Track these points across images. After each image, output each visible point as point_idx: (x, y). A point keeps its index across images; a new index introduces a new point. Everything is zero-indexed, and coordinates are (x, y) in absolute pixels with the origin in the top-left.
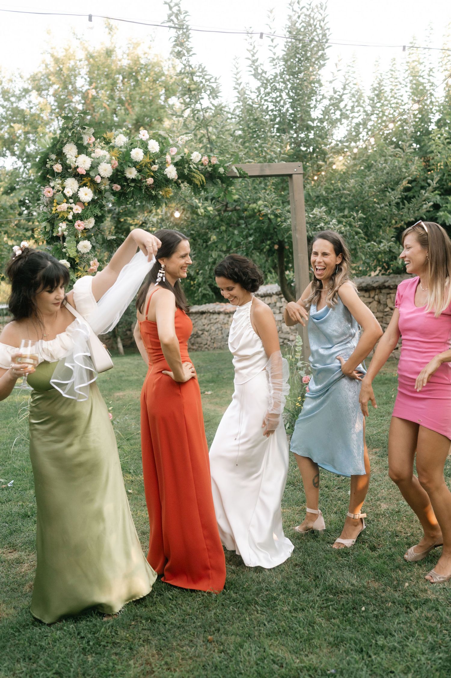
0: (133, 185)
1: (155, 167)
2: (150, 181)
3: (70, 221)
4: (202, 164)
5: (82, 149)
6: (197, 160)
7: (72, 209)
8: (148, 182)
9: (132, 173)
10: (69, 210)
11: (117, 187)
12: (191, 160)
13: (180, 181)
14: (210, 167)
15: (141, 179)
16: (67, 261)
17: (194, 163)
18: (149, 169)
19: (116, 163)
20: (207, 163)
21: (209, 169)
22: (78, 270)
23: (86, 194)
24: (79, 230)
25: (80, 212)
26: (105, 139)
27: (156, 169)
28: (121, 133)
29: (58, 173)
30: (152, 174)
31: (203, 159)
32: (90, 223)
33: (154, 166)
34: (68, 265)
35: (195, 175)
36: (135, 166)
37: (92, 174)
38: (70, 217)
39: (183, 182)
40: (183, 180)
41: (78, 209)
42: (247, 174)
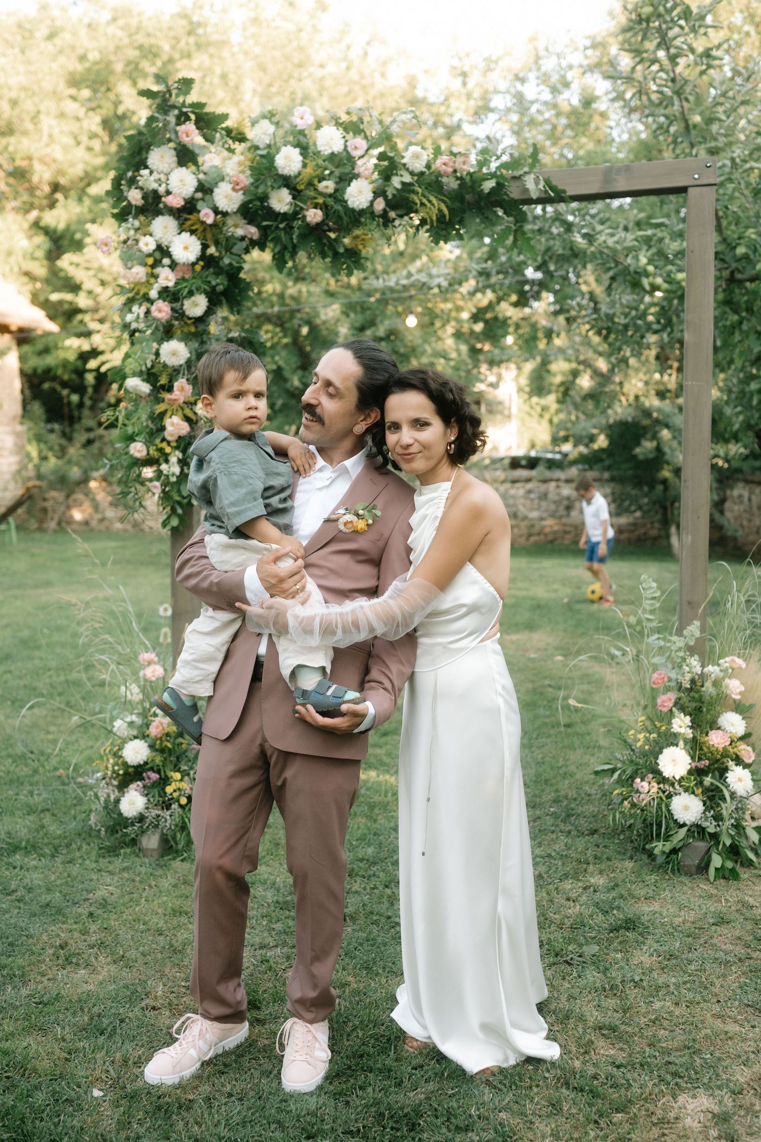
0: (281, 226)
1: (328, 186)
2: (314, 216)
3: (152, 302)
4: (439, 175)
5: (186, 156)
6: (419, 166)
7: (156, 277)
8: (308, 219)
9: (281, 201)
10: (152, 280)
11: (253, 232)
12: (404, 165)
13: (392, 214)
14: (457, 178)
15: (296, 213)
16: (143, 380)
17: (412, 173)
18: (316, 189)
19: (246, 180)
20: (450, 170)
21: (454, 184)
22: (163, 401)
23: (186, 248)
24: (158, 320)
25: (171, 284)
26: (229, 132)
27: (331, 190)
28: (264, 117)
29: (137, 207)
30: (320, 200)
31: (439, 162)
32: (197, 306)
33: (324, 183)
34: (145, 388)
35: (416, 199)
36: (287, 186)
37: (200, 205)
38: (153, 294)
39: (401, 216)
40: (400, 212)
41: (167, 278)
42: (564, 192)
